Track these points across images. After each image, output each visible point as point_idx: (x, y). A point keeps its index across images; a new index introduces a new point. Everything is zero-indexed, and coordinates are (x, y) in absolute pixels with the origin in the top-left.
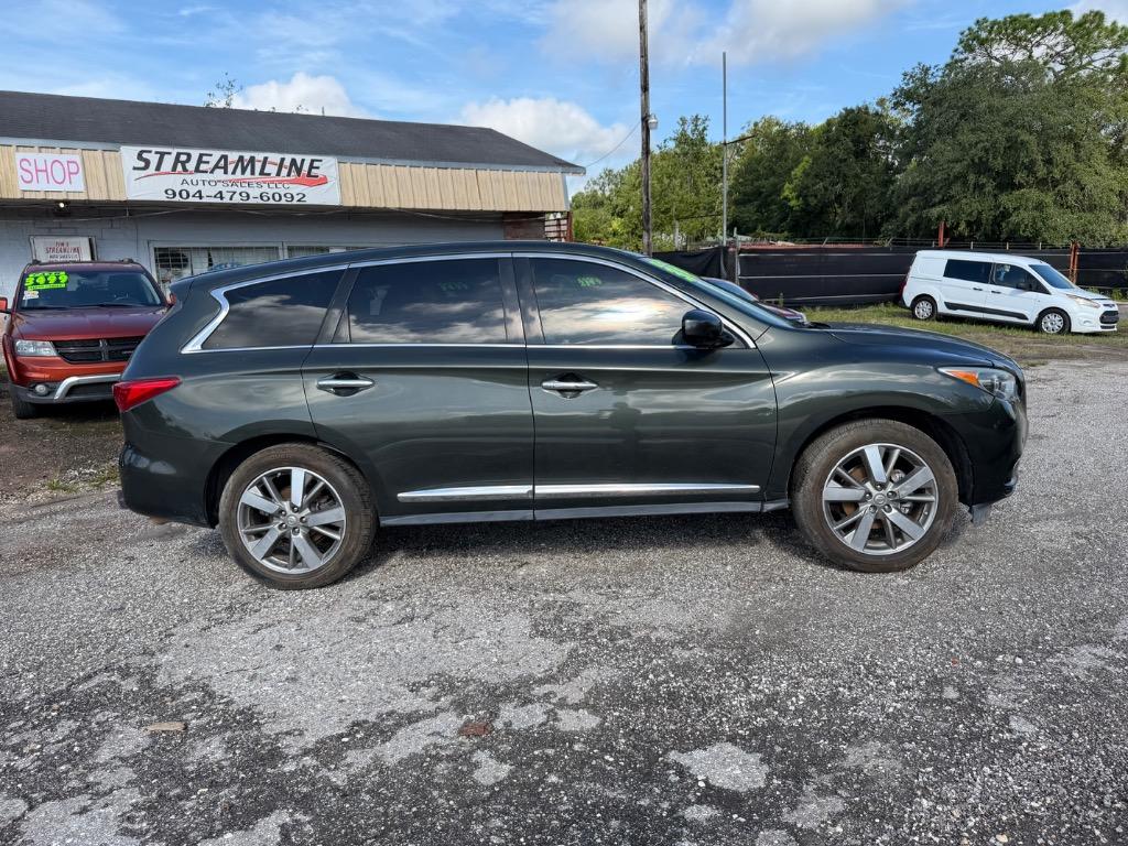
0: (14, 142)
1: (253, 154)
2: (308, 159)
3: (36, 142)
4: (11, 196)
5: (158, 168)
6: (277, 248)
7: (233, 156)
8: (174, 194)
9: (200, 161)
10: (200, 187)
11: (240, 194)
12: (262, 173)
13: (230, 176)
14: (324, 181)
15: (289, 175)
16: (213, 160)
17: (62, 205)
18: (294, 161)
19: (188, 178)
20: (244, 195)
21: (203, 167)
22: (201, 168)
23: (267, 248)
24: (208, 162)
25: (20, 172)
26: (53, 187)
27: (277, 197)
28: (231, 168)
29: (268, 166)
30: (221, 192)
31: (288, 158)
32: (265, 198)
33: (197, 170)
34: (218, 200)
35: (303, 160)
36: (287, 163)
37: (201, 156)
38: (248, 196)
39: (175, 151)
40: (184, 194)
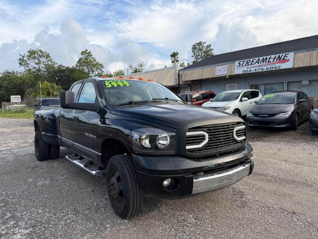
0: (216, 65)
1: (267, 57)
2: (284, 54)
3: (221, 64)
4: (214, 77)
5: (242, 65)
6: (283, 83)
7: (261, 58)
8: (245, 72)
9: (252, 62)
10: (251, 69)
11: (261, 69)
12: (269, 62)
13: (259, 64)
14: (289, 60)
15: (276, 61)
16: (255, 61)
17: (227, 77)
18: (279, 56)
19: (248, 67)
20: (262, 69)
21: (253, 63)
22: (252, 64)
23: (280, 83)
24: (254, 62)
25: (216, 71)
26: (221, 74)
27: (271, 68)
28: (260, 62)
29: (271, 59)
30: (256, 69)
31: (277, 56)
32: (268, 69)
33: (251, 64)
34: (255, 72)
35: (282, 55)
36: (277, 57)
37: (253, 60)
38: (263, 69)
39: (247, 60)
40: (247, 71)
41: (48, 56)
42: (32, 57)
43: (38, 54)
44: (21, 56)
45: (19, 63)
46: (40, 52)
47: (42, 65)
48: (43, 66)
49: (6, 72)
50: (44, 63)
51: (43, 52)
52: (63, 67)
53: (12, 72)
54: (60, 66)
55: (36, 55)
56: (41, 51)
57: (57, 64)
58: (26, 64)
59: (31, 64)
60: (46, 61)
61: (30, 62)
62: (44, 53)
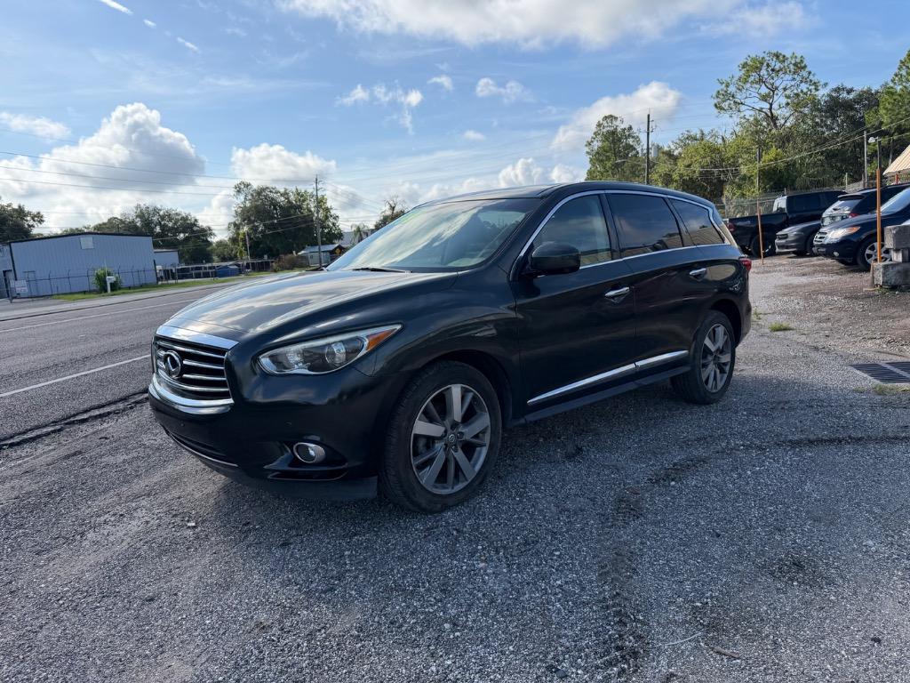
41: (799, 66)
42: (752, 79)
43: (768, 65)
44: (722, 83)
45: (716, 105)
46: (774, 59)
47: (780, 99)
48: (784, 101)
49: (686, 136)
50: (788, 92)
51: (784, 56)
52: (850, 91)
53: (698, 136)
54: (838, 90)
55: (763, 72)
56: (777, 56)
57: (826, 84)
58: (735, 102)
59: (748, 101)
60: (793, 83)
61: (744, 96)
62: (787, 59)
